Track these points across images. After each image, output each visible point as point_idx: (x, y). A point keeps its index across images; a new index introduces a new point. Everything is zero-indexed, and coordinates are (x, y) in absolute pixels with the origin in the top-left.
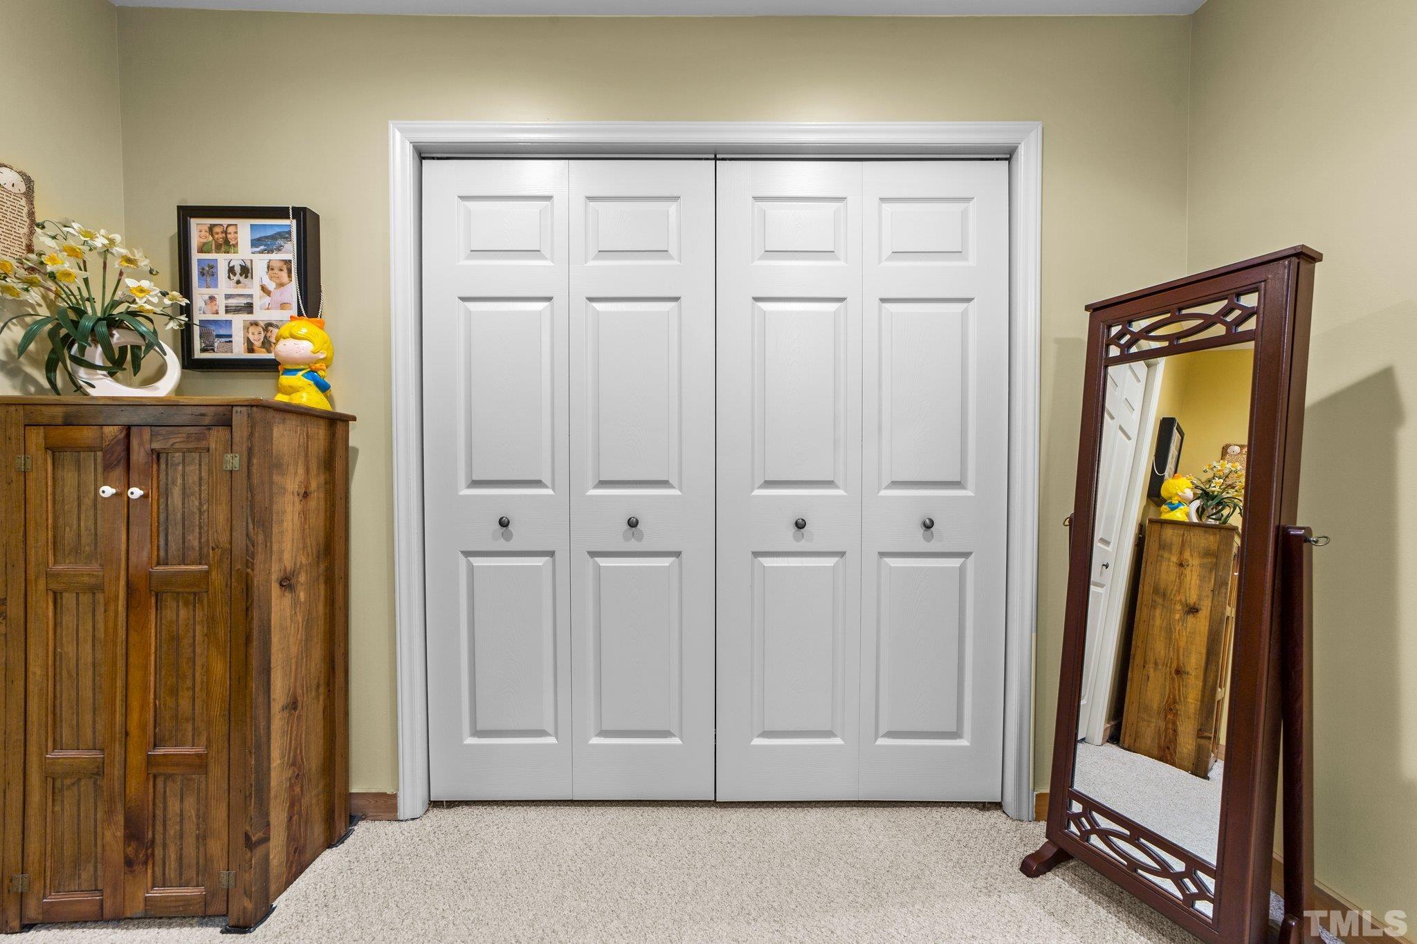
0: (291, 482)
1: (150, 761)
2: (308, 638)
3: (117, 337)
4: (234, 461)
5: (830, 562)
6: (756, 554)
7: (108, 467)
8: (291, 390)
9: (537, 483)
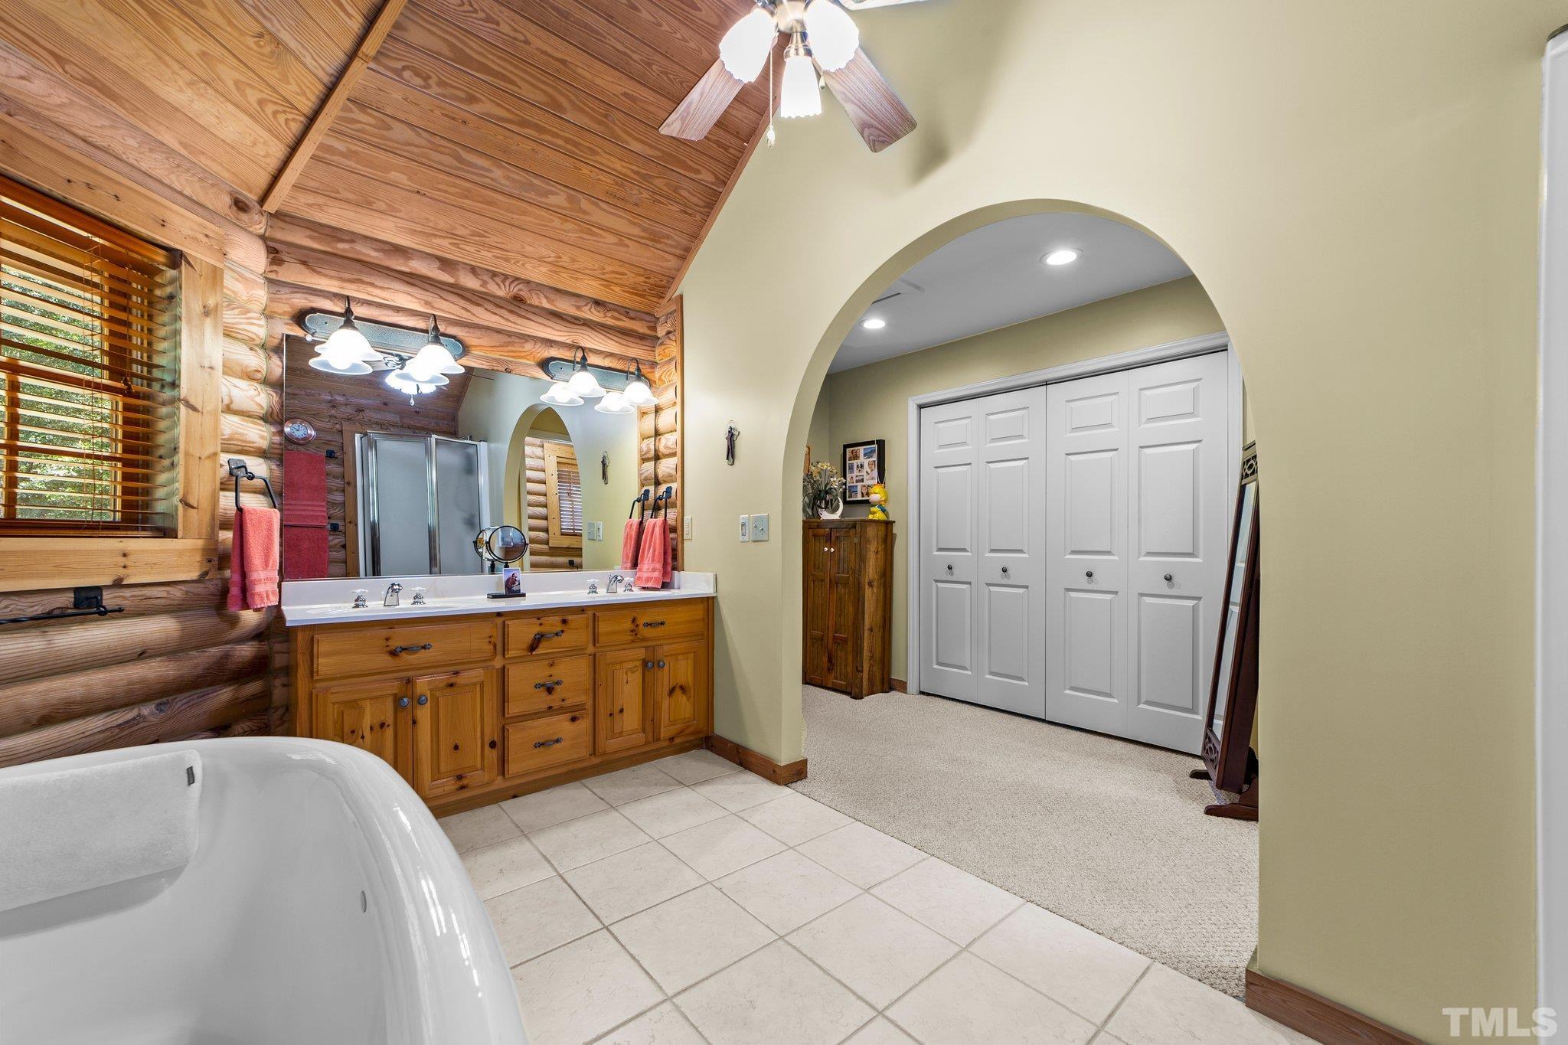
0: (873, 547)
1: (834, 637)
2: (877, 608)
3: (828, 497)
4: (856, 540)
5: (1109, 597)
6: (1068, 590)
7: (826, 542)
8: (873, 513)
9: (964, 550)
